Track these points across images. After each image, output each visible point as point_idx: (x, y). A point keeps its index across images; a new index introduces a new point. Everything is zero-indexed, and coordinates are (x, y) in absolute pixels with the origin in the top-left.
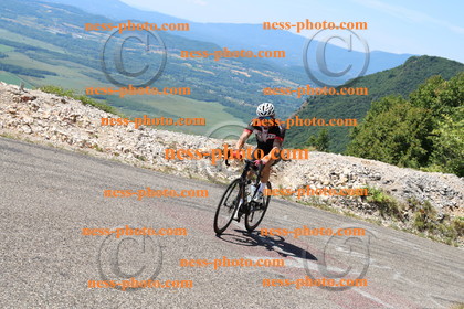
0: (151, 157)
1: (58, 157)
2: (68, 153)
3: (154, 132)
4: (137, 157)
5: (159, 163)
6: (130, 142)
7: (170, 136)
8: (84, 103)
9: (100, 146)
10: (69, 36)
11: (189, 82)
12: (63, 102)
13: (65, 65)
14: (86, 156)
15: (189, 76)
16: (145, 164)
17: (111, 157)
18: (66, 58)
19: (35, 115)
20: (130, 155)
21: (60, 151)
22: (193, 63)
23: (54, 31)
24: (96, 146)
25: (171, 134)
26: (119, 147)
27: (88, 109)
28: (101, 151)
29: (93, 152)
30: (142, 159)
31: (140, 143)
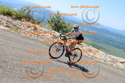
0: (108, 61)
1: (87, 58)
2: (89, 58)
3: (109, 55)
4: (104, 61)
5: (110, 63)
6: (103, 57)
7: (112, 57)
8: (93, 47)
9: (96, 57)
10: (88, 31)
11: (115, 44)
12: (88, 46)
13: (86, 37)
14: (93, 59)
15: (116, 42)
16: (106, 63)
17: (98, 60)
18: (87, 36)
19: (82, 48)
20: (103, 60)
21: (87, 57)
22: (117, 39)
23: (85, 30)
24: (95, 57)
25: (113, 56)
26: (100, 58)
27: (94, 48)
28: (96, 58)
29: (94, 58)
30: (106, 61)
31: (105, 58)
